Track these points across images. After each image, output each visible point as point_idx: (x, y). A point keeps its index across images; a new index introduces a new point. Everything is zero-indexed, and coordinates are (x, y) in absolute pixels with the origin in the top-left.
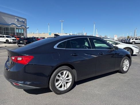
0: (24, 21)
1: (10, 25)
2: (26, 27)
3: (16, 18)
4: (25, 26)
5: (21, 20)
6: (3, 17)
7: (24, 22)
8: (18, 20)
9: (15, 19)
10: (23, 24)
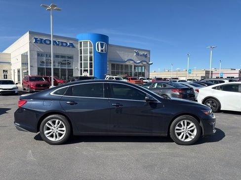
0: (146, 54)
1: (126, 61)
2: (148, 63)
3: (135, 50)
4: (146, 62)
5: (141, 53)
6: (118, 52)
7: (146, 56)
8: (138, 54)
9: (133, 52)
10: (144, 59)
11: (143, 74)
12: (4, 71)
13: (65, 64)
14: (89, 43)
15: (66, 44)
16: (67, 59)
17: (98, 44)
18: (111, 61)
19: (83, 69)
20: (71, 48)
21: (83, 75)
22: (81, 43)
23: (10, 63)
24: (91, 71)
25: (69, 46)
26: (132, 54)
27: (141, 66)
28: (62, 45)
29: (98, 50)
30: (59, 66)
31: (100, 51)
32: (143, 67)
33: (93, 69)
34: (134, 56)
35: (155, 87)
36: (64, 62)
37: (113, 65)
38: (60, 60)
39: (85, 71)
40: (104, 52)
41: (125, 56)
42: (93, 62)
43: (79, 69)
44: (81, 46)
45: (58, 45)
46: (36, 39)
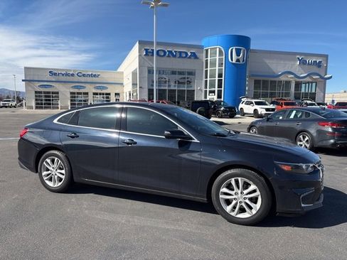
0: (320, 62)
1: (280, 75)
2: (321, 77)
3: (298, 56)
4: (320, 75)
5: (309, 60)
6: (267, 61)
7: (319, 65)
8: (303, 62)
9: (294, 60)
10: (315, 69)
11: (313, 97)
12: (116, 94)
13: (184, 83)
14: (218, 49)
15: (186, 54)
16: (186, 76)
17: (232, 50)
18: (253, 75)
19: (208, 89)
20: (193, 60)
21: (208, 99)
22: (207, 51)
23: (122, 84)
24: (220, 92)
25: (190, 57)
26: (292, 63)
27: (309, 83)
28: (180, 57)
29: (232, 60)
30: (175, 86)
31: (234, 62)
32: (314, 84)
33: (223, 89)
34: (295, 66)
35: (292, 117)
36: (182, 81)
37: (257, 83)
38: (177, 77)
39: (211, 92)
40: (241, 62)
41: (278, 68)
42: (223, 78)
43: (204, 89)
44: (207, 57)
45: (175, 56)
46: (146, 50)
